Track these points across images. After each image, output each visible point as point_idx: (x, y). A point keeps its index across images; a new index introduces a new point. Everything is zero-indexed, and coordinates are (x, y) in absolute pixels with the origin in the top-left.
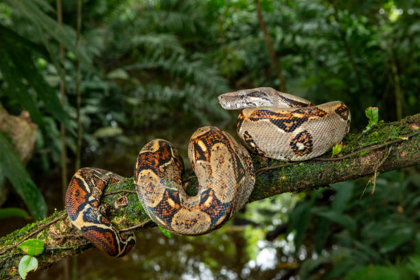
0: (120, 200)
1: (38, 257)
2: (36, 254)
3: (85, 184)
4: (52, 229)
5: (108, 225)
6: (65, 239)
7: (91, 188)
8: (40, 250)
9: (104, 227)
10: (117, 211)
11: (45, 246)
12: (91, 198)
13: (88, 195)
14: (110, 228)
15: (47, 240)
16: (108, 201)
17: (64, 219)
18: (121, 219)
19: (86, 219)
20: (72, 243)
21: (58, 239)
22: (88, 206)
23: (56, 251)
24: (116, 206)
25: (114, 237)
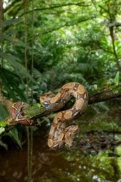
0: (26, 111)
1: (5, 127)
2: (4, 126)
3: (16, 109)
4: (9, 120)
5: (24, 118)
6: (12, 122)
7: (18, 109)
8: (5, 125)
9: (24, 119)
10: (25, 114)
11: (7, 125)
12: (18, 112)
13: (17, 111)
14: (25, 119)
15: (7, 123)
16: (23, 111)
17: (12, 117)
18: (26, 116)
19: (19, 118)
20: (14, 124)
21: (10, 122)
22: (18, 115)
23: (10, 126)
24: (25, 113)
25: (27, 120)
